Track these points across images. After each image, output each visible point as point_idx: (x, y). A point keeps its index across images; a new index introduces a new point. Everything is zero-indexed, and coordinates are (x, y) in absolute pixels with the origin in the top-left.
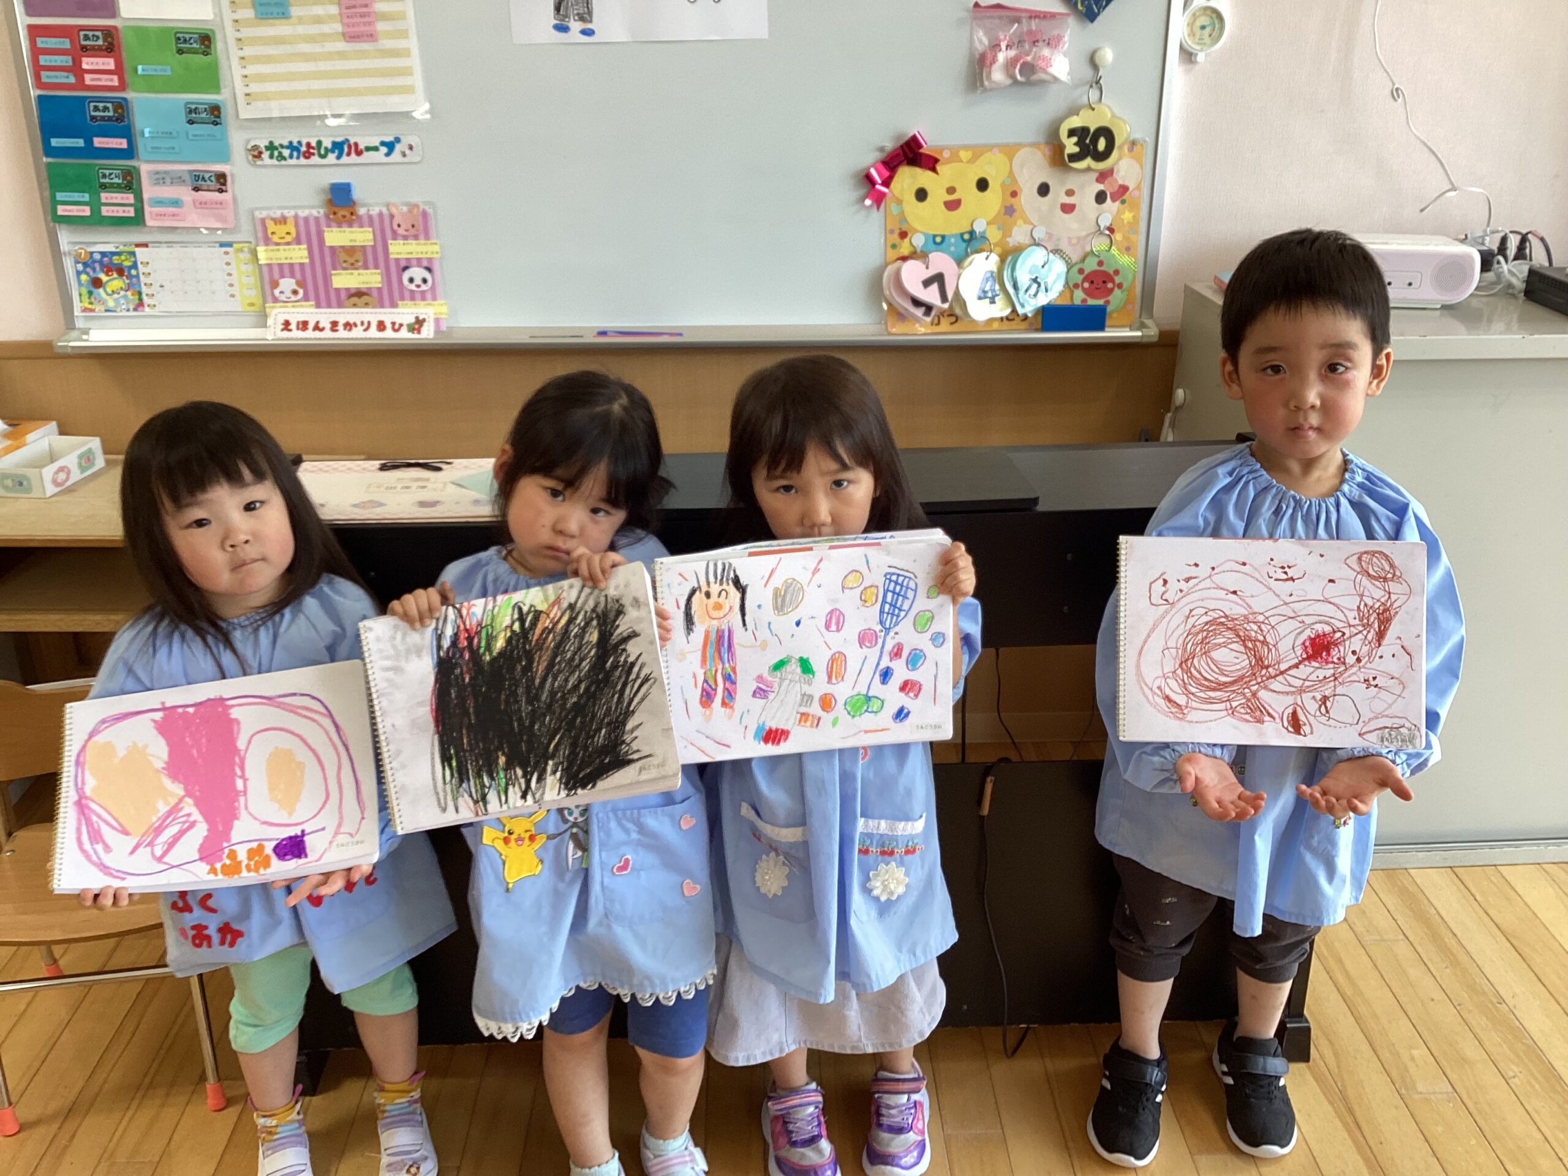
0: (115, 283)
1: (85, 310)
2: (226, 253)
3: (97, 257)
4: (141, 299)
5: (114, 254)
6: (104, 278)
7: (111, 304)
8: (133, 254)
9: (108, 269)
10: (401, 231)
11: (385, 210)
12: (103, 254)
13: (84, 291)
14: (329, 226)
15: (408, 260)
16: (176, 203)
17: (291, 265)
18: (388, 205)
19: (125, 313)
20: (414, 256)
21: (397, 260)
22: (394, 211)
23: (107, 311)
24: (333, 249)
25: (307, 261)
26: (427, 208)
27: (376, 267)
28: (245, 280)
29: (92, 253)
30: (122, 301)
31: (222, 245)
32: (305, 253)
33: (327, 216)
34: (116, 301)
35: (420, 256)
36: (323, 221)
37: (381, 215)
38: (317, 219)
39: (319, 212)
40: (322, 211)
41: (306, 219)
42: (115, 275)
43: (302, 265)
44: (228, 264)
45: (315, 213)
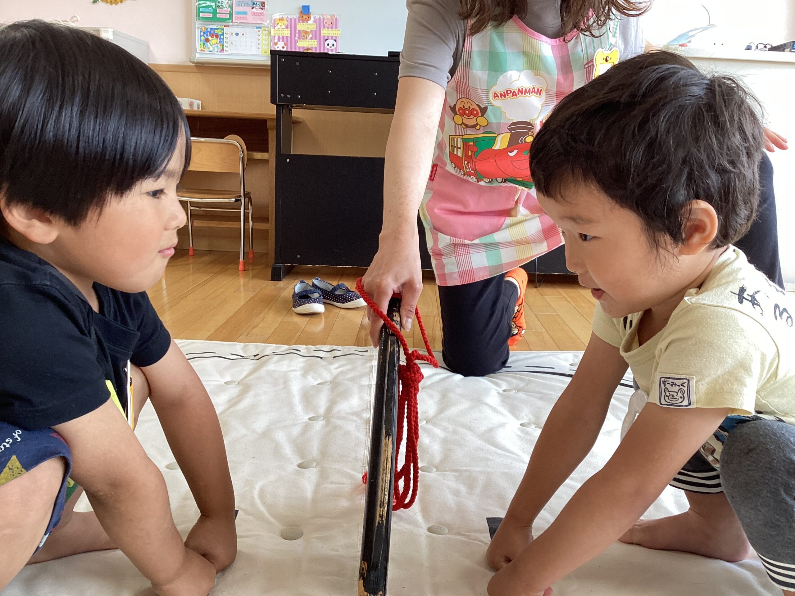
0: (214, 41)
1: (201, 50)
2: (259, 31)
3: (209, 30)
4: (223, 48)
5: (215, 29)
6: (210, 38)
7: (211, 49)
8: (223, 29)
9: (212, 36)
10: (326, 25)
11: (321, 17)
12: (211, 29)
13: (202, 43)
14: (299, 22)
15: (328, 37)
16: (245, 13)
17: (283, 37)
18: (323, 15)
19: (216, 53)
20: (330, 35)
21: (324, 36)
22: (325, 17)
23: (209, 51)
24: (299, 31)
25: (289, 35)
26: (337, 17)
27: (316, 39)
28: (264, 42)
29: (207, 28)
30: (216, 48)
31: (257, 28)
32: (289, 32)
33: (299, 18)
34: (214, 48)
35: (332, 35)
36: (297, 20)
37: (320, 18)
38: (295, 19)
39: (296, 16)
40: (297, 16)
41: (291, 19)
42: (215, 38)
43: (287, 37)
44: (259, 35)
45: (295, 17)
